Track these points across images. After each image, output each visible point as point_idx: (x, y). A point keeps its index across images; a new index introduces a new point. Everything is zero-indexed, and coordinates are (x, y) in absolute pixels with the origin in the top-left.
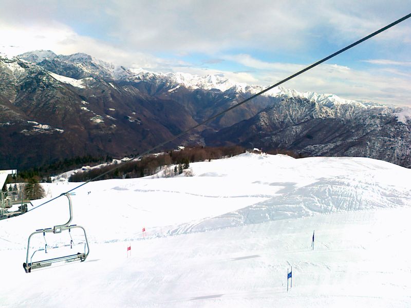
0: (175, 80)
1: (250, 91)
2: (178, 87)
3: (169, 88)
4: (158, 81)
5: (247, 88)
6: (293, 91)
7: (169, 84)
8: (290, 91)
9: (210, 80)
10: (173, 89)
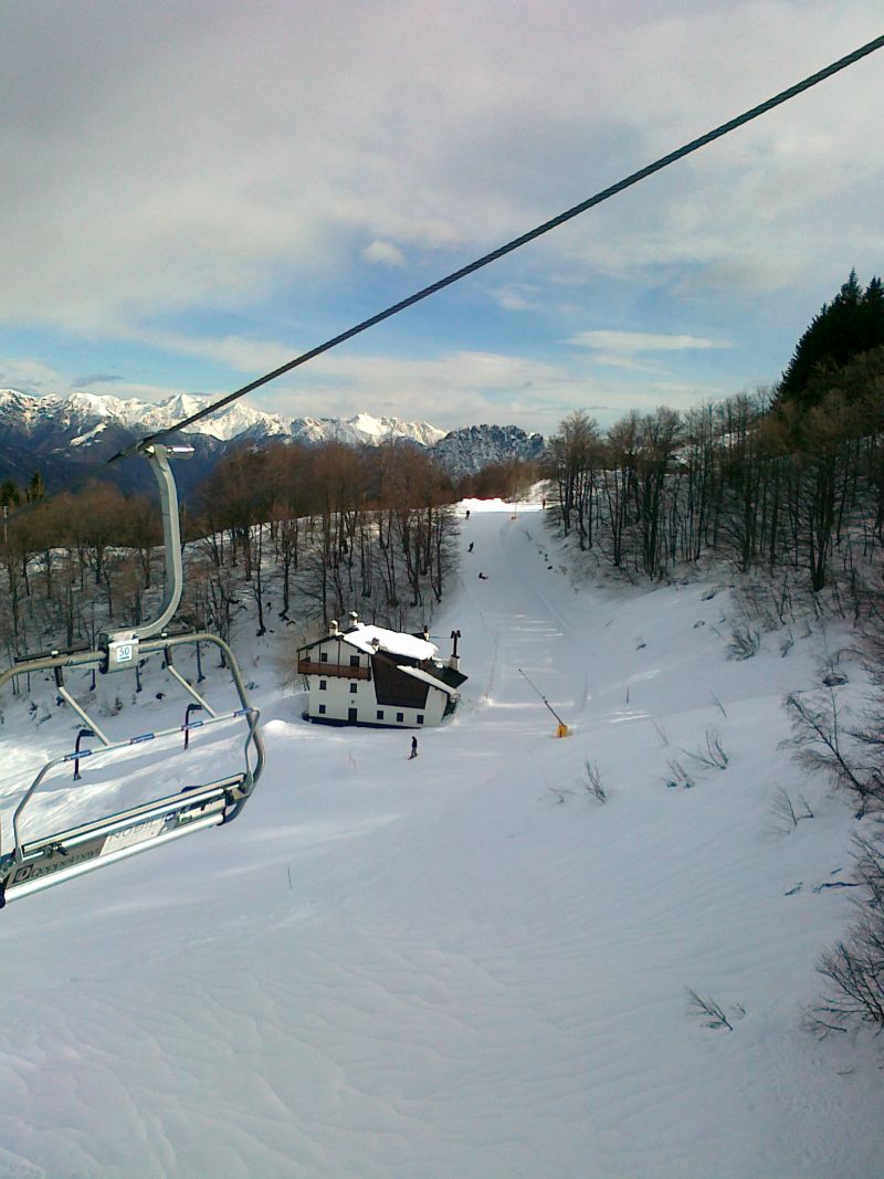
0: (86, 408)
1: (306, 433)
2: (100, 428)
3: (72, 432)
4: (28, 415)
5: (297, 425)
6: (424, 427)
7: (68, 422)
8: (415, 428)
9: (178, 410)
10: (87, 436)
